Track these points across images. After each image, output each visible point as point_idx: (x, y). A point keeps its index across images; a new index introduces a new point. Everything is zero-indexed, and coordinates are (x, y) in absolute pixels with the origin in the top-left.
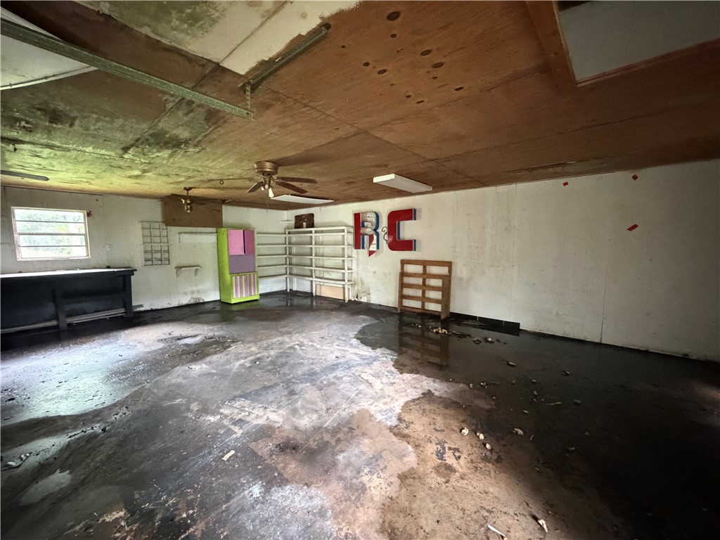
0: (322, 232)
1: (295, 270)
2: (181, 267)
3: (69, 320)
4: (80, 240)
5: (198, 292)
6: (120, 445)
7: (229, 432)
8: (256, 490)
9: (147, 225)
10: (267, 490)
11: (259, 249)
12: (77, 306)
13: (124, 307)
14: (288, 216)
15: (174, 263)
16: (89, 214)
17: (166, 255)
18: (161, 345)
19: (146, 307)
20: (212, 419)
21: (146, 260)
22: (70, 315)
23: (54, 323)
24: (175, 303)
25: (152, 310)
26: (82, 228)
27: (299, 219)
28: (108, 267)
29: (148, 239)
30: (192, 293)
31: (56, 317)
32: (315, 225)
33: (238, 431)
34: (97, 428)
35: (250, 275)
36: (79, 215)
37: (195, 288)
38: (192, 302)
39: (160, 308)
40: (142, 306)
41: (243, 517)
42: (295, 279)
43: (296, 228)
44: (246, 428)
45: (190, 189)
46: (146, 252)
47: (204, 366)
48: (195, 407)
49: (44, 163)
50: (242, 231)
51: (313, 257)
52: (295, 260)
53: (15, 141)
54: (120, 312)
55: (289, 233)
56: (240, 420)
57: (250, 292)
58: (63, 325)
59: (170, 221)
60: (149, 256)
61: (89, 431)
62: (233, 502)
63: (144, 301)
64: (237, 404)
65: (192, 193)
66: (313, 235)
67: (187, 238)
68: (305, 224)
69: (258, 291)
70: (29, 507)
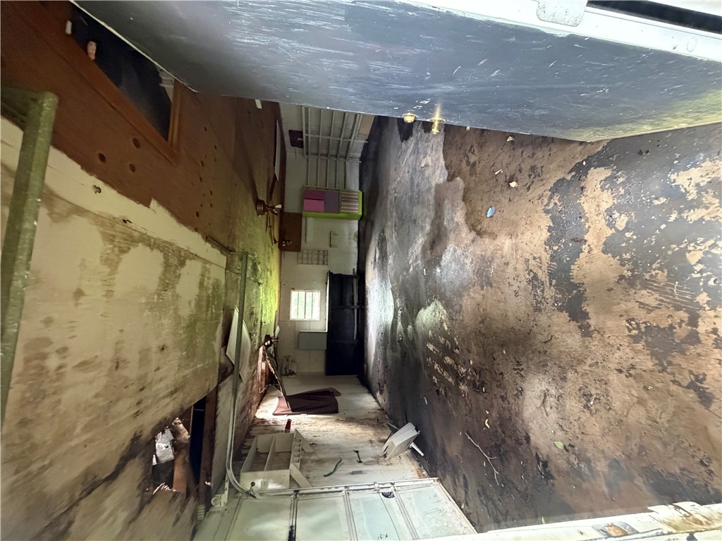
0: (307, 125)
1: (342, 153)
2: (331, 245)
3: (356, 304)
4: (309, 294)
5: (350, 234)
6: (407, 307)
7: (417, 265)
8: (438, 270)
9: (300, 261)
10: (440, 266)
11: (321, 185)
12: (348, 301)
13: (353, 279)
14: (292, 152)
15: (327, 247)
16: (294, 289)
17: (322, 252)
18: (376, 270)
19: (355, 267)
20: (411, 269)
21: (324, 264)
22: (353, 303)
23: (356, 311)
24: (356, 251)
25: (358, 264)
26: (302, 293)
27: (294, 143)
28: (326, 283)
29: (309, 262)
30: (350, 239)
31: (353, 309)
32: (300, 130)
33: (419, 262)
34: (400, 312)
35: (342, 198)
36: (294, 294)
37: (347, 237)
38: (357, 239)
39: (357, 259)
40: (354, 270)
41: (442, 281)
42: (351, 154)
43: (302, 147)
44: (419, 257)
45: (275, 240)
46: (318, 264)
47: (390, 257)
48: (405, 273)
49: (268, 311)
50: (305, 200)
51: (331, 138)
52: (333, 152)
53: (261, 323)
54: (355, 281)
55: (307, 153)
56: (416, 257)
57: (355, 199)
58: (358, 307)
59: (297, 248)
60: (321, 262)
61: (399, 315)
62: (437, 281)
63: (351, 268)
64: (410, 254)
65: (277, 240)
66: (310, 136)
67: (309, 238)
68: (299, 139)
69: (356, 192)
70: (413, 338)
